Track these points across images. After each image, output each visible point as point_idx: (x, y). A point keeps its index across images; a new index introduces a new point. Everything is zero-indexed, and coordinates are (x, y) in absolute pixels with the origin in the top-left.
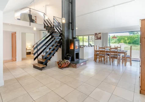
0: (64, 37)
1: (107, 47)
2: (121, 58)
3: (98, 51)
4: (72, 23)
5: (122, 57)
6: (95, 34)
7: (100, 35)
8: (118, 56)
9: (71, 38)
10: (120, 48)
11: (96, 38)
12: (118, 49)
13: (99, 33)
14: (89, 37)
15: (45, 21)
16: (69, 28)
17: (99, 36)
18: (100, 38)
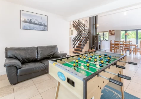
0: (91, 34)
1: (120, 41)
2: (132, 49)
3: (114, 44)
4: (95, 24)
5: (134, 48)
6: (109, 31)
7: (113, 31)
8: (130, 48)
9: (95, 34)
10: (132, 42)
11: (110, 34)
12: (130, 42)
13: (113, 30)
14: (103, 33)
15: (74, 22)
16: (93, 28)
17: (113, 33)
18: (114, 34)
